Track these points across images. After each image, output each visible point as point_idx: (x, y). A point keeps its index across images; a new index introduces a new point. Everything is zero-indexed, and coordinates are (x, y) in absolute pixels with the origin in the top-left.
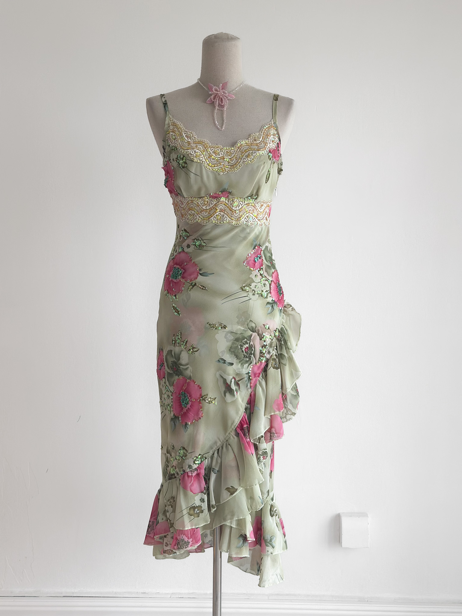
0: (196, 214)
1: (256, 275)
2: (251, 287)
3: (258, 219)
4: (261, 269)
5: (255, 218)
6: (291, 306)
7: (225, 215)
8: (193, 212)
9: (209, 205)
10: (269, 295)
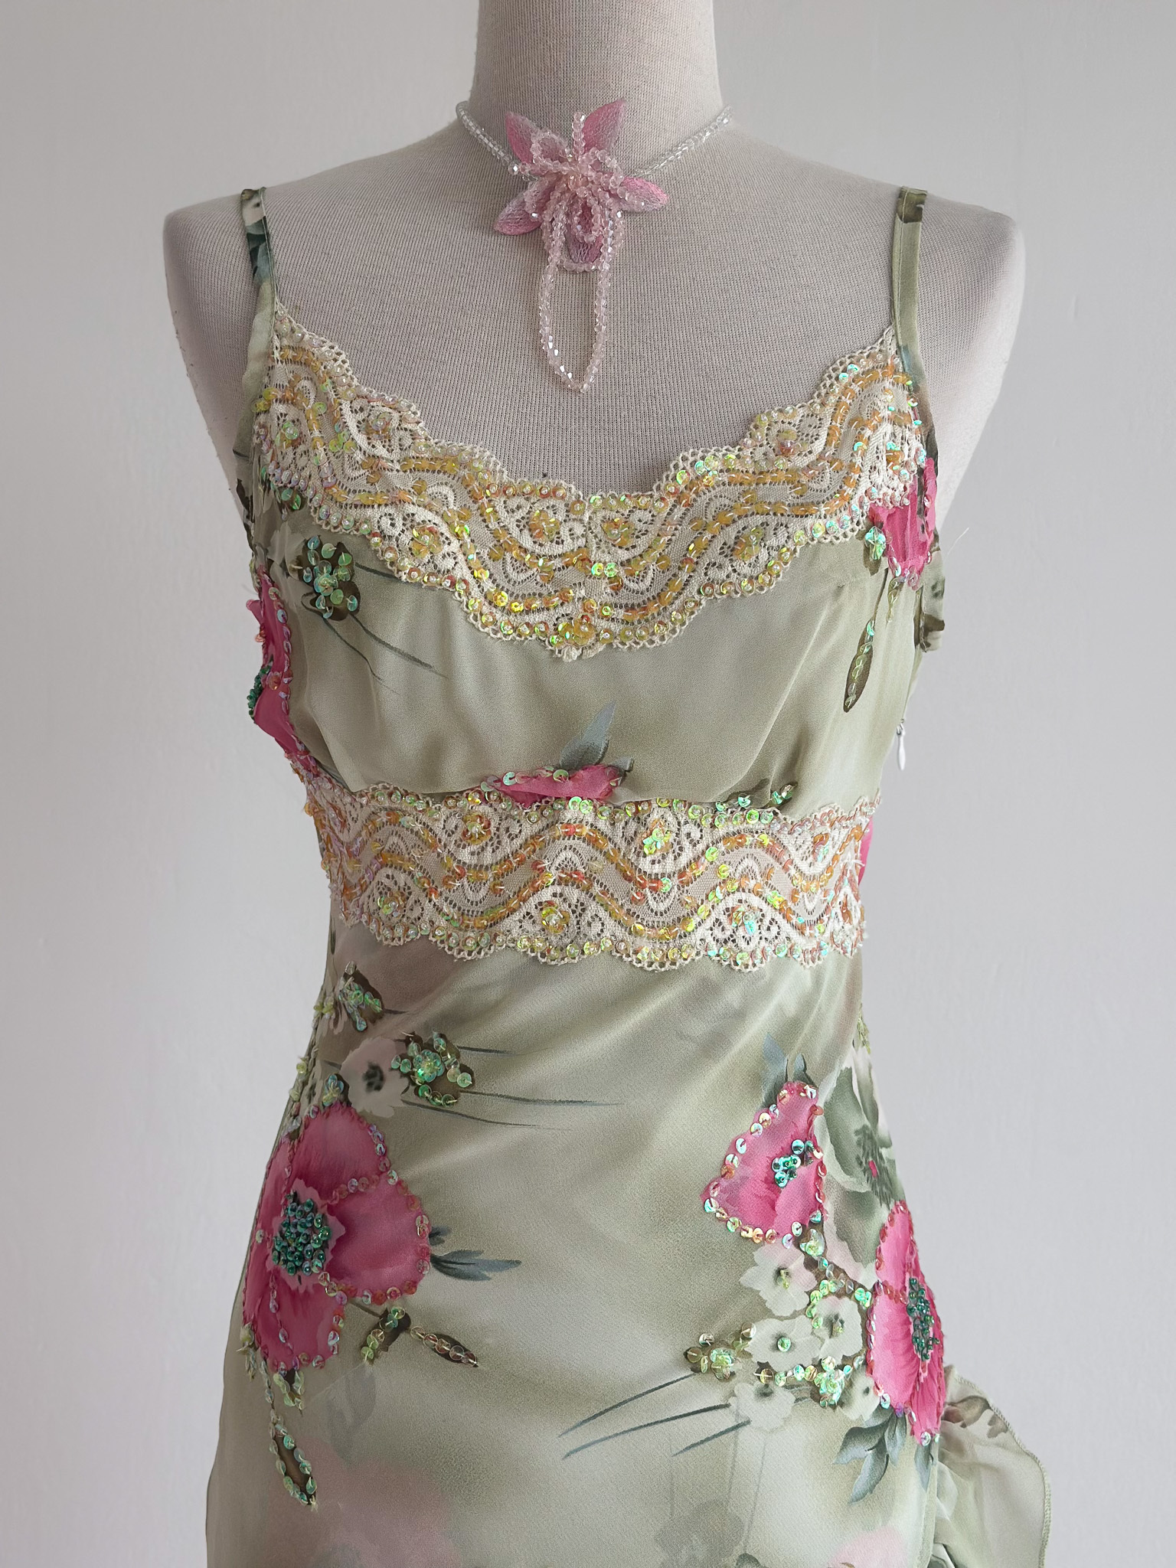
0: (416, 892)
1: (778, 1273)
2: (749, 1347)
3: (794, 920)
4: (813, 1225)
5: (779, 917)
6: (987, 1406)
7: (593, 908)
8: (402, 878)
9: (495, 841)
10: (863, 1381)
